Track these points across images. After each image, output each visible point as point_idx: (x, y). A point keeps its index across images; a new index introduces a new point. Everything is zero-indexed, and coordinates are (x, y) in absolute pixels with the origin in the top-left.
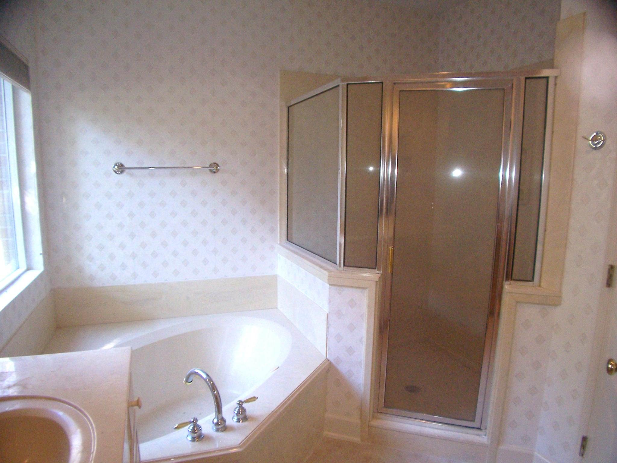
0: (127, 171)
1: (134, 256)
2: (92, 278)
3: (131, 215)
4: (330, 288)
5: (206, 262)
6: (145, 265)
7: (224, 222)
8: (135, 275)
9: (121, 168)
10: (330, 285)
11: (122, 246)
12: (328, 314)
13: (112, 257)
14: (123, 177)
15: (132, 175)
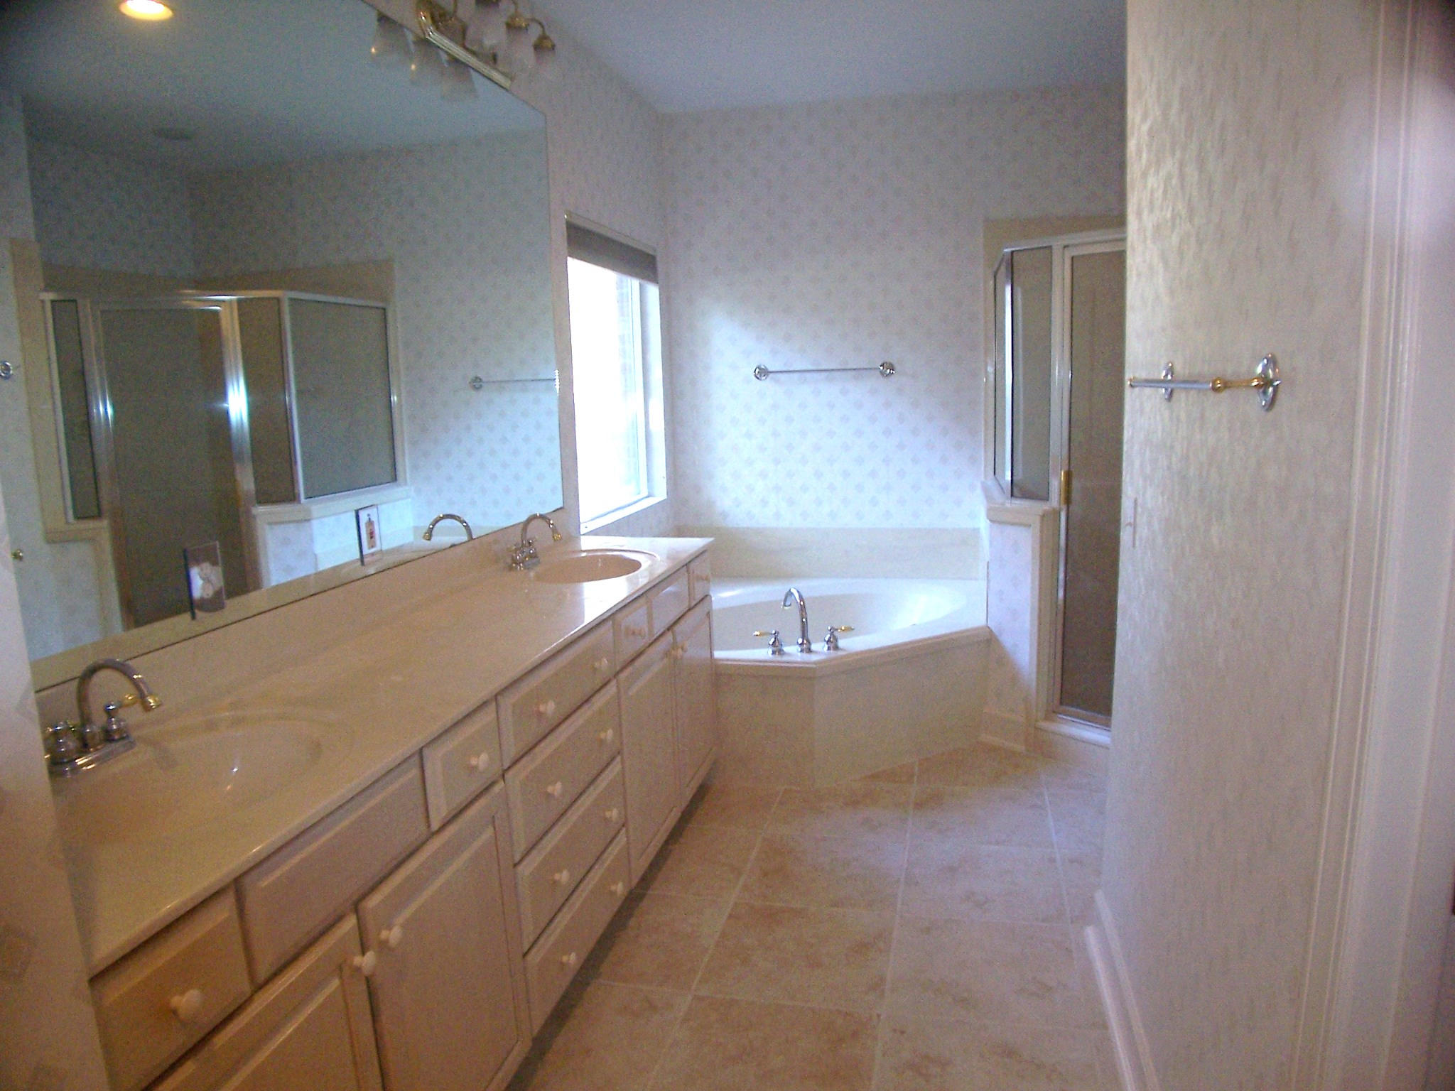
0: (771, 375)
1: (777, 489)
2: (724, 515)
3: (775, 434)
4: (991, 525)
5: (874, 502)
6: (791, 502)
7: (901, 446)
8: (777, 515)
9: (762, 373)
10: (991, 520)
11: (763, 475)
12: (988, 562)
13: (750, 489)
14: (766, 383)
15: (777, 381)
